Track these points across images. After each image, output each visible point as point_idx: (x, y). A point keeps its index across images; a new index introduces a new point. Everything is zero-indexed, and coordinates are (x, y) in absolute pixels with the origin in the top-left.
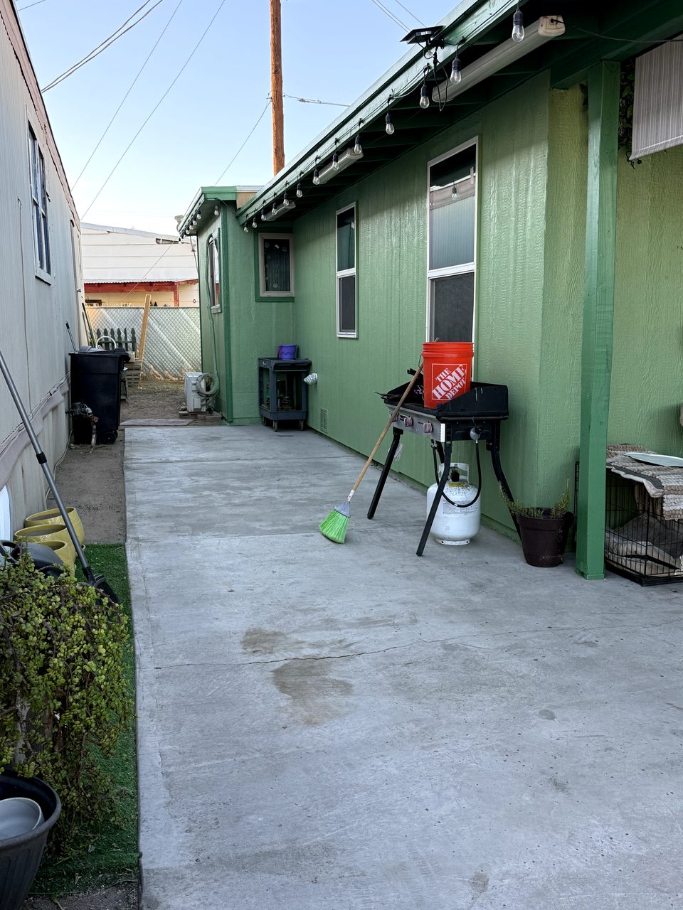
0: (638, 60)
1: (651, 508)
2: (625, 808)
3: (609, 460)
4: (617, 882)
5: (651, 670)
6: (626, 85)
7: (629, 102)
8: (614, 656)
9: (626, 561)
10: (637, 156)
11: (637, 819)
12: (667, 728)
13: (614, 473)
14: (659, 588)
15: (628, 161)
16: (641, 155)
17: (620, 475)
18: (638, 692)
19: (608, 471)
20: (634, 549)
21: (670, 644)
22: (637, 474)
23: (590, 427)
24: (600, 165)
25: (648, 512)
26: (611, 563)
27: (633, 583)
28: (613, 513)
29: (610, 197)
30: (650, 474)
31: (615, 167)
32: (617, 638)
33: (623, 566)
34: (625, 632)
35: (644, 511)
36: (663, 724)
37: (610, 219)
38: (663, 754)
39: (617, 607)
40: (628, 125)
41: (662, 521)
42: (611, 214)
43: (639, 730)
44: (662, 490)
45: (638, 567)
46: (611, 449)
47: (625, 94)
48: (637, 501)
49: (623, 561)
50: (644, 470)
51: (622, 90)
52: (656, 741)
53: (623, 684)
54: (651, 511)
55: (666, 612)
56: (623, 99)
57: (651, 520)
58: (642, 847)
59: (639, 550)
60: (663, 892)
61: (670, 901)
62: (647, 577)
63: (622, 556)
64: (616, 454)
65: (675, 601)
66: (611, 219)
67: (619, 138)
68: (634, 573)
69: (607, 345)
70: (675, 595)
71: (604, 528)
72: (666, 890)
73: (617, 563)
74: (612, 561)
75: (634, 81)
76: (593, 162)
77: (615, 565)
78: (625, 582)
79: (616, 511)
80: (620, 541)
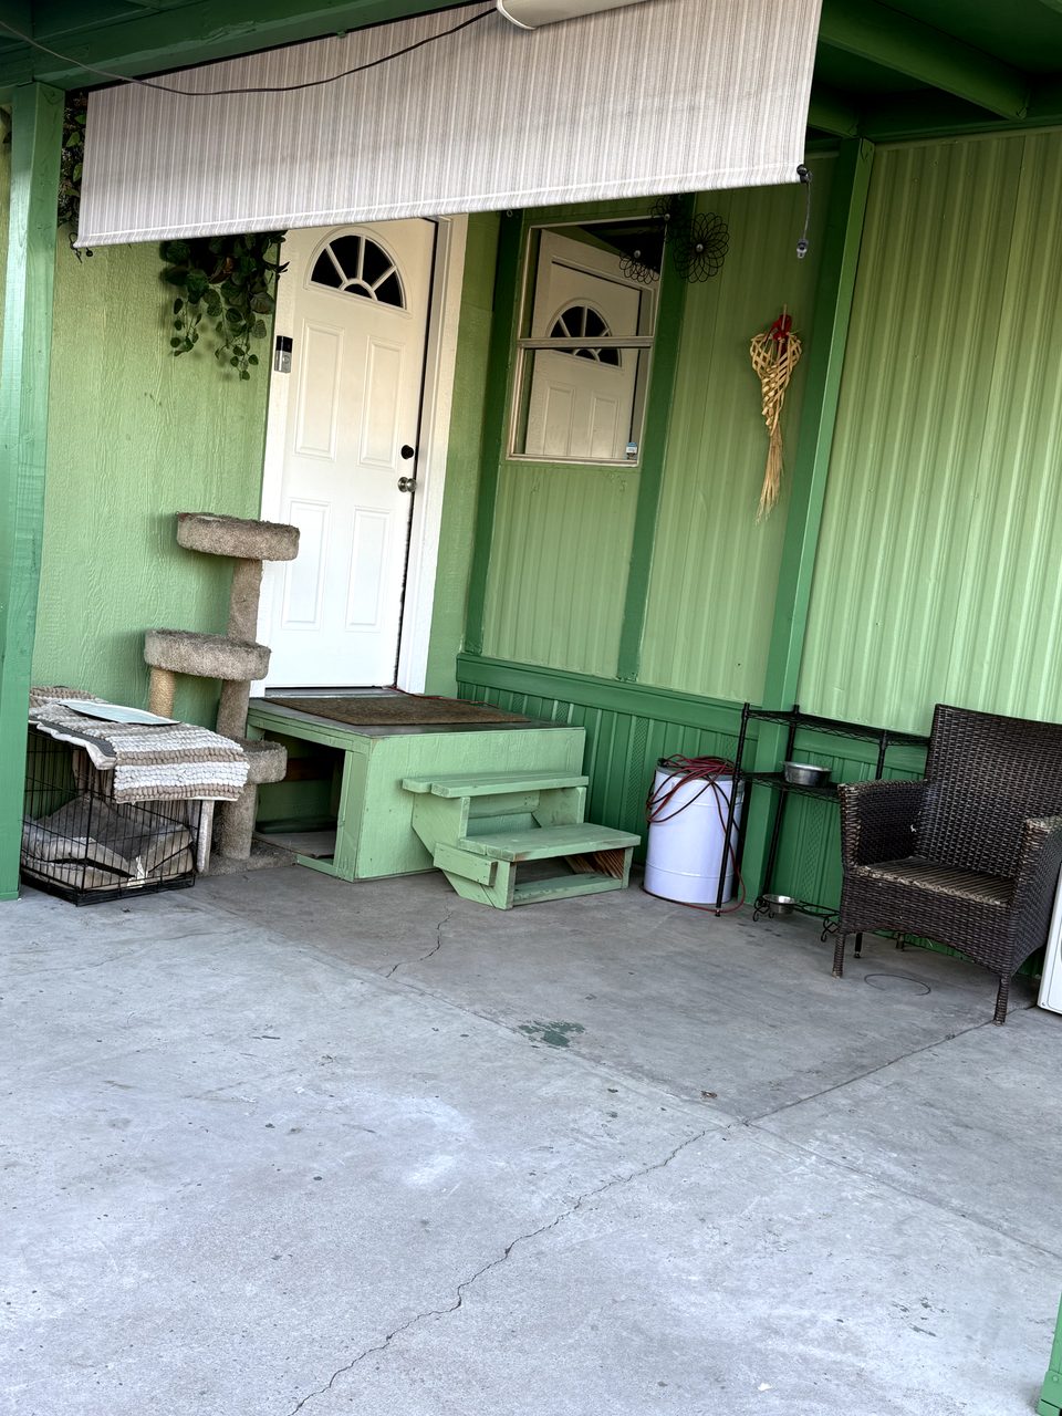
0: (92, 95)
1: (96, 785)
2: (32, 1252)
3: (33, 711)
4: (15, 1369)
5: (84, 1034)
6: (73, 130)
7: (75, 158)
8: (27, 1019)
9: (54, 868)
10: (86, 244)
11: (51, 1266)
12: (103, 1118)
13: (41, 732)
14: (103, 907)
15: (73, 248)
16: (91, 244)
17: (50, 735)
18: (62, 1069)
19: (32, 728)
20: (68, 849)
21: (114, 991)
22: (77, 733)
23: (3, 657)
24: (29, 245)
25: (92, 791)
26: (31, 873)
27: (63, 902)
28: (36, 795)
29: (43, 297)
30: (97, 733)
31: (52, 253)
32: (33, 990)
33: (50, 877)
34: (47, 980)
35: (86, 790)
36: (97, 1113)
37: (41, 332)
38: (94, 1159)
39: (37, 941)
40: (74, 193)
41: (111, 806)
42: (43, 324)
43: (61, 1128)
44: (114, 759)
45: (72, 877)
46: (37, 694)
47: (71, 143)
48: (76, 775)
49: (50, 869)
50: (87, 728)
51: (66, 138)
52: (86, 1141)
53: (40, 1060)
54: (96, 789)
55: (111, 943)
56: (68, 149)
57: (96, 803)
58: (55, 1306)
59: (75, 850)
60: (86, 1367)
61: (95, 1378)
62: (86, 891)
63: (49, 861)
64: (45, 702)
65: (127, 925)
66: (44, 333)
67: (59, 209)
68: (66, 887)
69: (33, 530)
70: (127, 916)
71: (21, 818)
72: (90, 1362)
73: (40, 873)
74: (33, 870)
75: (84, 126)
76: (17, 238)
77: (37, 876)
78: (52, 901)
79: (41, 791)
80: (47, 837)
